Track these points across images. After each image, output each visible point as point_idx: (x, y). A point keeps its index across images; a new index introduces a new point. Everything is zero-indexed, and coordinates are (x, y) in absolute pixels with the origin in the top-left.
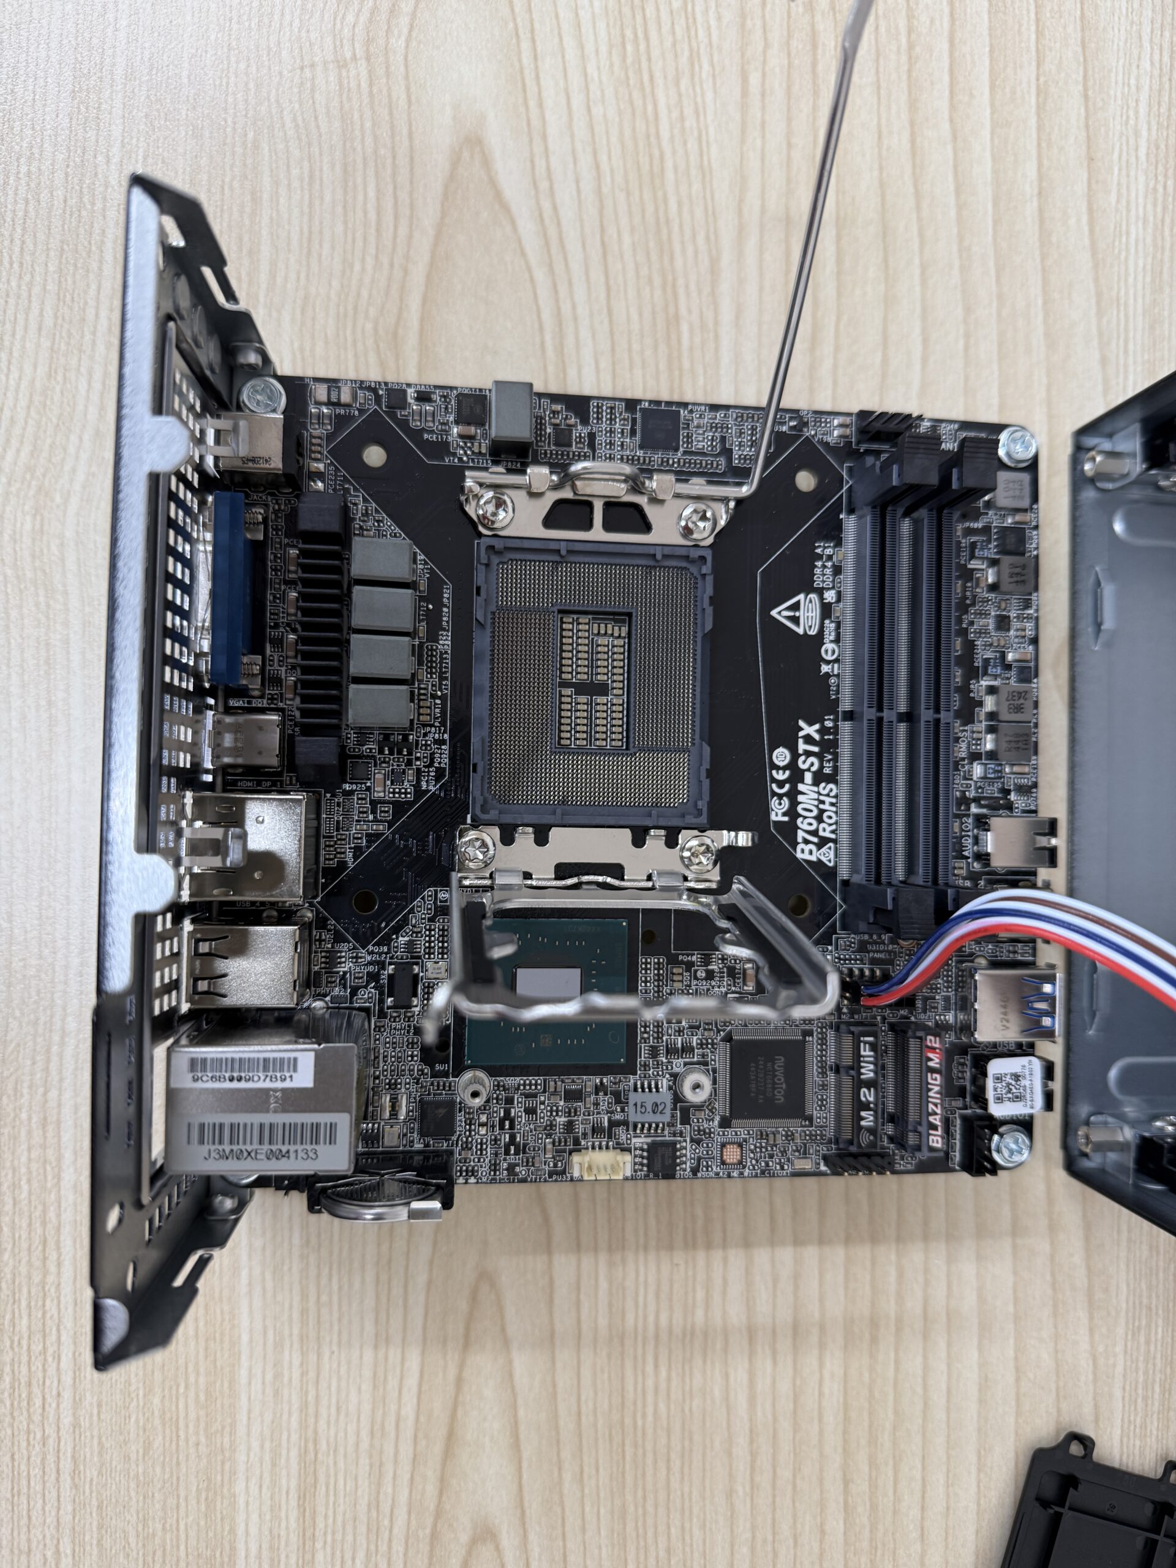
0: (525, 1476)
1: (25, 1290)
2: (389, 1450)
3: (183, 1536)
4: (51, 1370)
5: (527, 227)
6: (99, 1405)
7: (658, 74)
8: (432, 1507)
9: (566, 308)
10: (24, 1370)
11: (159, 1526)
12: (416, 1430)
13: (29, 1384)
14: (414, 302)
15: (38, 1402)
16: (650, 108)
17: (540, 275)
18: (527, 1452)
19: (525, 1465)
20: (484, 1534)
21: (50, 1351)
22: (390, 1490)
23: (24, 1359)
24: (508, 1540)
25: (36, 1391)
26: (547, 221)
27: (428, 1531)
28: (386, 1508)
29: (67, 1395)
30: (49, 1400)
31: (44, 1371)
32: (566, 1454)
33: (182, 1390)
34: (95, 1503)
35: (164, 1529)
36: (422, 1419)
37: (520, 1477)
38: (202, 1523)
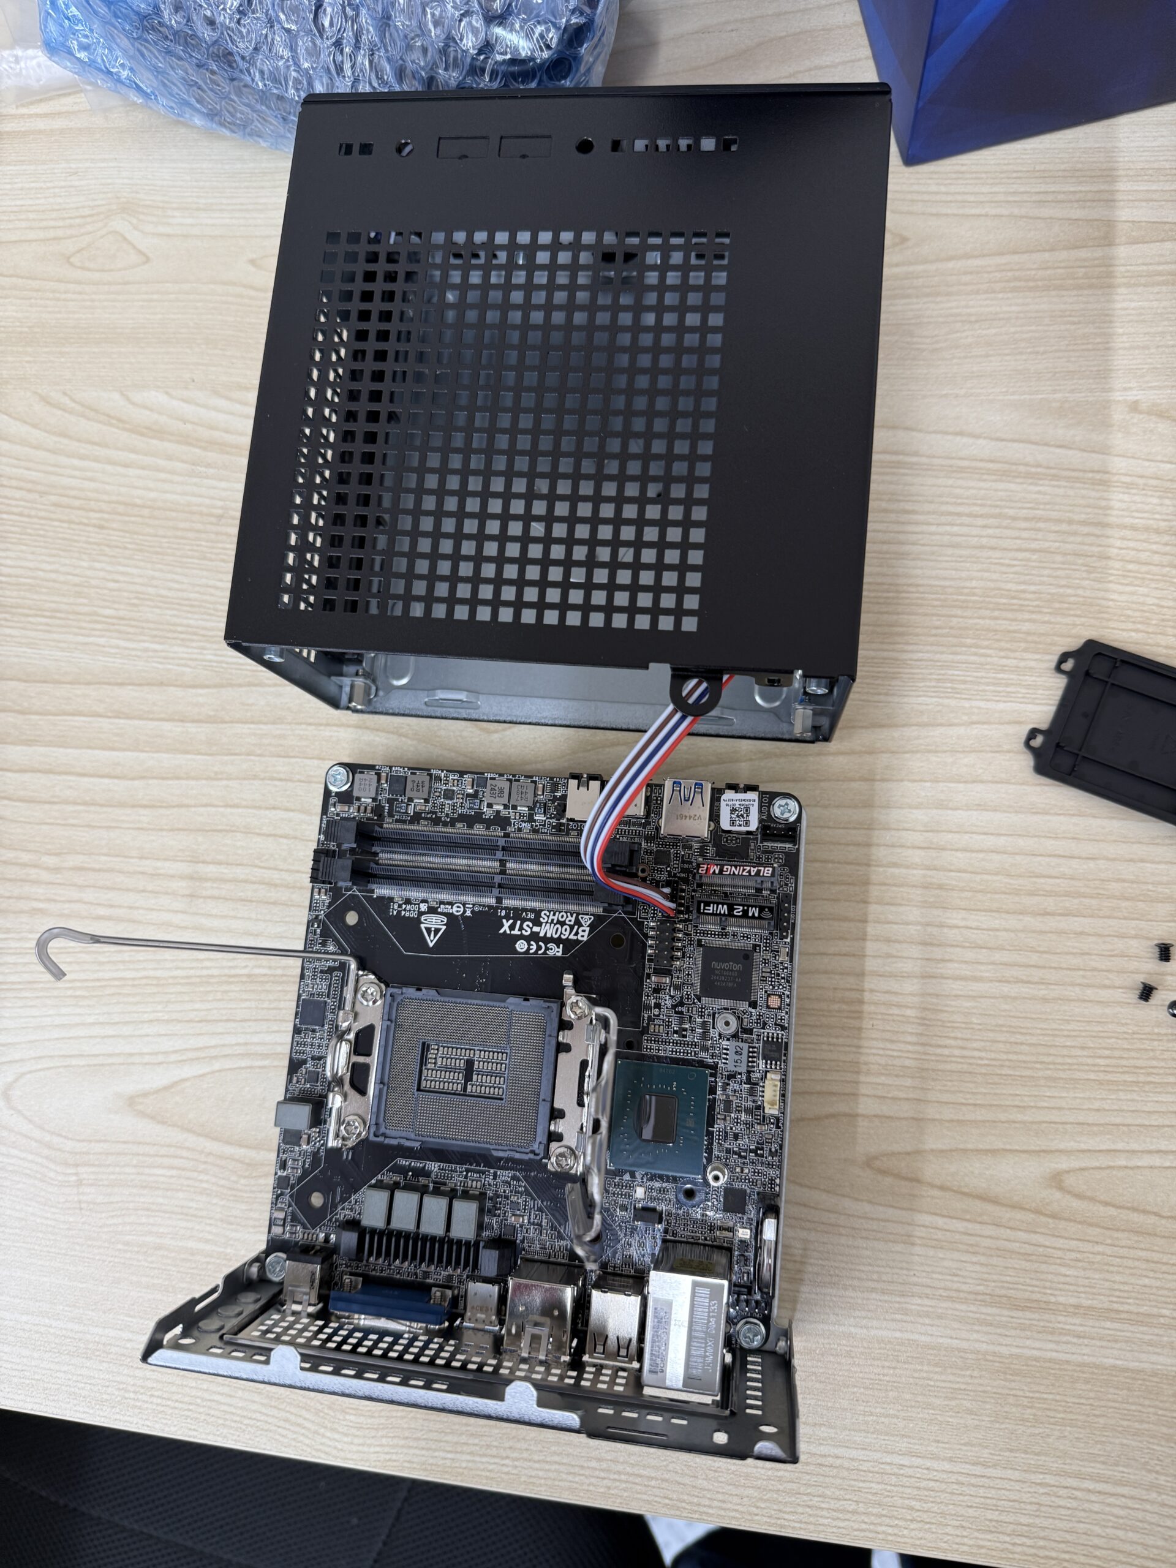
0: (1017, 1148)
1: (852, 1483)
2: (987, 1242)
3: (1037, 1395)
4: (910, 1472)
5: (187, 1071)
6: (938, 1442)
7: (96, 976)
8: (1032, 1216)
9: (240, 1050)
10: (909, 1491)
11: (1029, 1411)
12: (976, 1222)
13: (919, 1488)
14: (229, 1150)
15: (932, 1484)
16: (116, 983)
17: (217, 1066)
18: (999, 1144)
19: (1008, 1147)
20: (1056, 1180)
21: (896, 1470)
22: (1017, 1245)
23: (901, 1489)
24: (1063, 1163)
25: (923, 1484)
26: (184, 1057)
27: (1050, 1221)
28: (1029, 1249)
29: (928, 1464)
30: (930, 1476)
31: (910, 1477)
32: (1003, 1117)
33: (932, 1383)
34: (1007, 1454)
35: (1031, 1407)
36: (968, 1217)
37: (1017, 1151)
38: (1029, 1380)
